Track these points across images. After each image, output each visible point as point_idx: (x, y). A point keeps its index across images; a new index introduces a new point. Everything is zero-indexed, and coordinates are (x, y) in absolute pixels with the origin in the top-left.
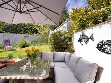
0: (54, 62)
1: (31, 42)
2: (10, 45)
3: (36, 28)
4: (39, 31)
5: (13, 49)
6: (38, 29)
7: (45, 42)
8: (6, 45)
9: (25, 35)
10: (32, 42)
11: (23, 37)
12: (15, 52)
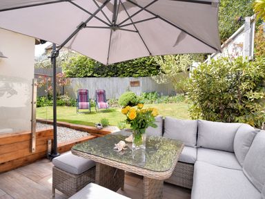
0: (199, 147)
1: (144, 94)
2: (105, 101)
3: (156, 60)
4: (163, 68)
5: (110, 108)
6: (160, 62)
7: (178, 95)
8: (99, 101)
9: (133, 79)
10: (147, 94)
11: (128, 84)
12: (114, 116)
